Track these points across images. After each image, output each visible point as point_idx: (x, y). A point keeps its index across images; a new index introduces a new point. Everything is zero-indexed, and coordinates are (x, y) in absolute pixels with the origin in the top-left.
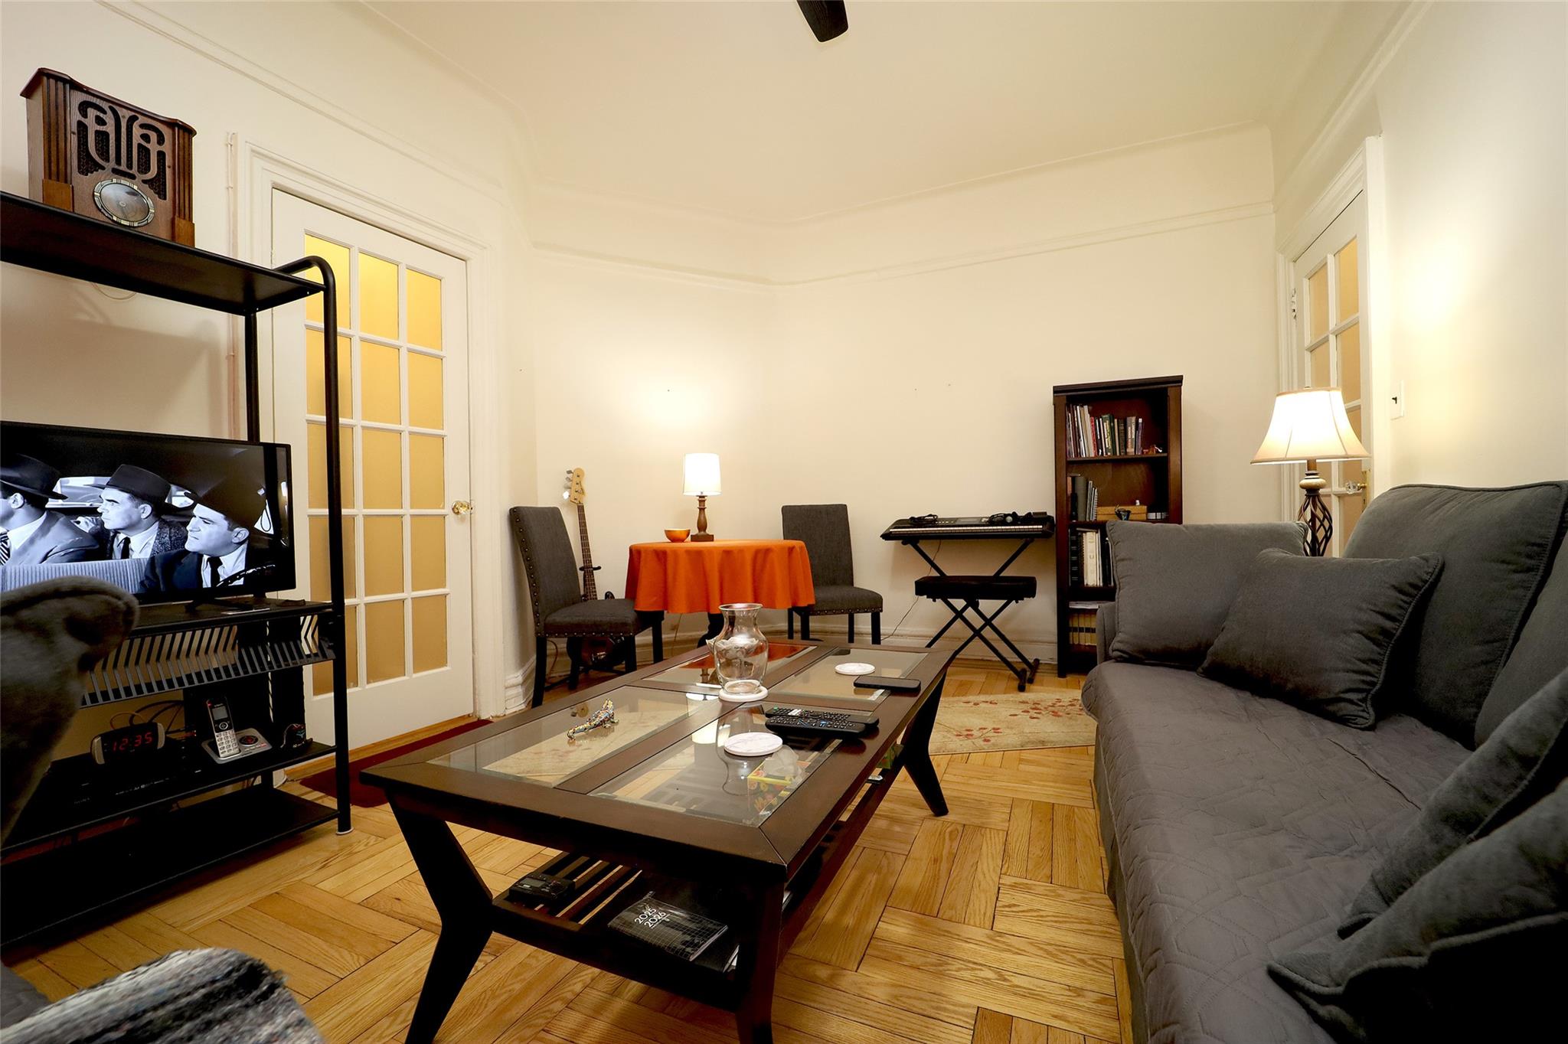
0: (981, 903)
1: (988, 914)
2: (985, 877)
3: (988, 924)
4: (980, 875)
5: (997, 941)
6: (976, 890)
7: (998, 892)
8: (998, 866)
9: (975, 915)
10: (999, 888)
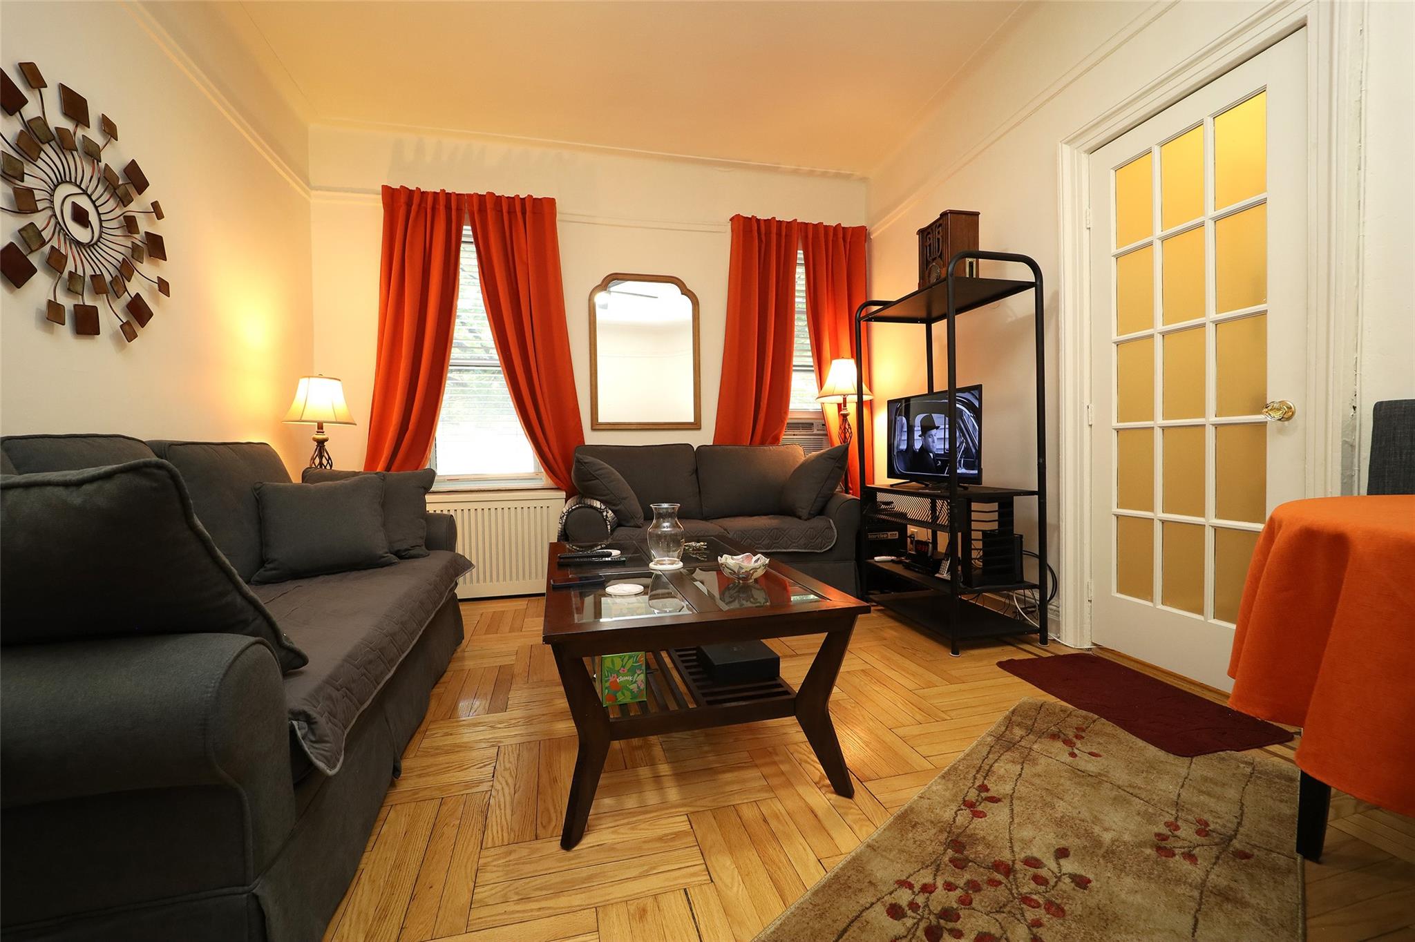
0: (508, 761)
1: (502, 754)
2: (506, 782)
3: (502, 749)
4: (510, 781)
5: (495, 742)
6: (513, 768)
7: (494, 773)
8: (493, 797)
9: (512, 751)
10: (493, 776)
